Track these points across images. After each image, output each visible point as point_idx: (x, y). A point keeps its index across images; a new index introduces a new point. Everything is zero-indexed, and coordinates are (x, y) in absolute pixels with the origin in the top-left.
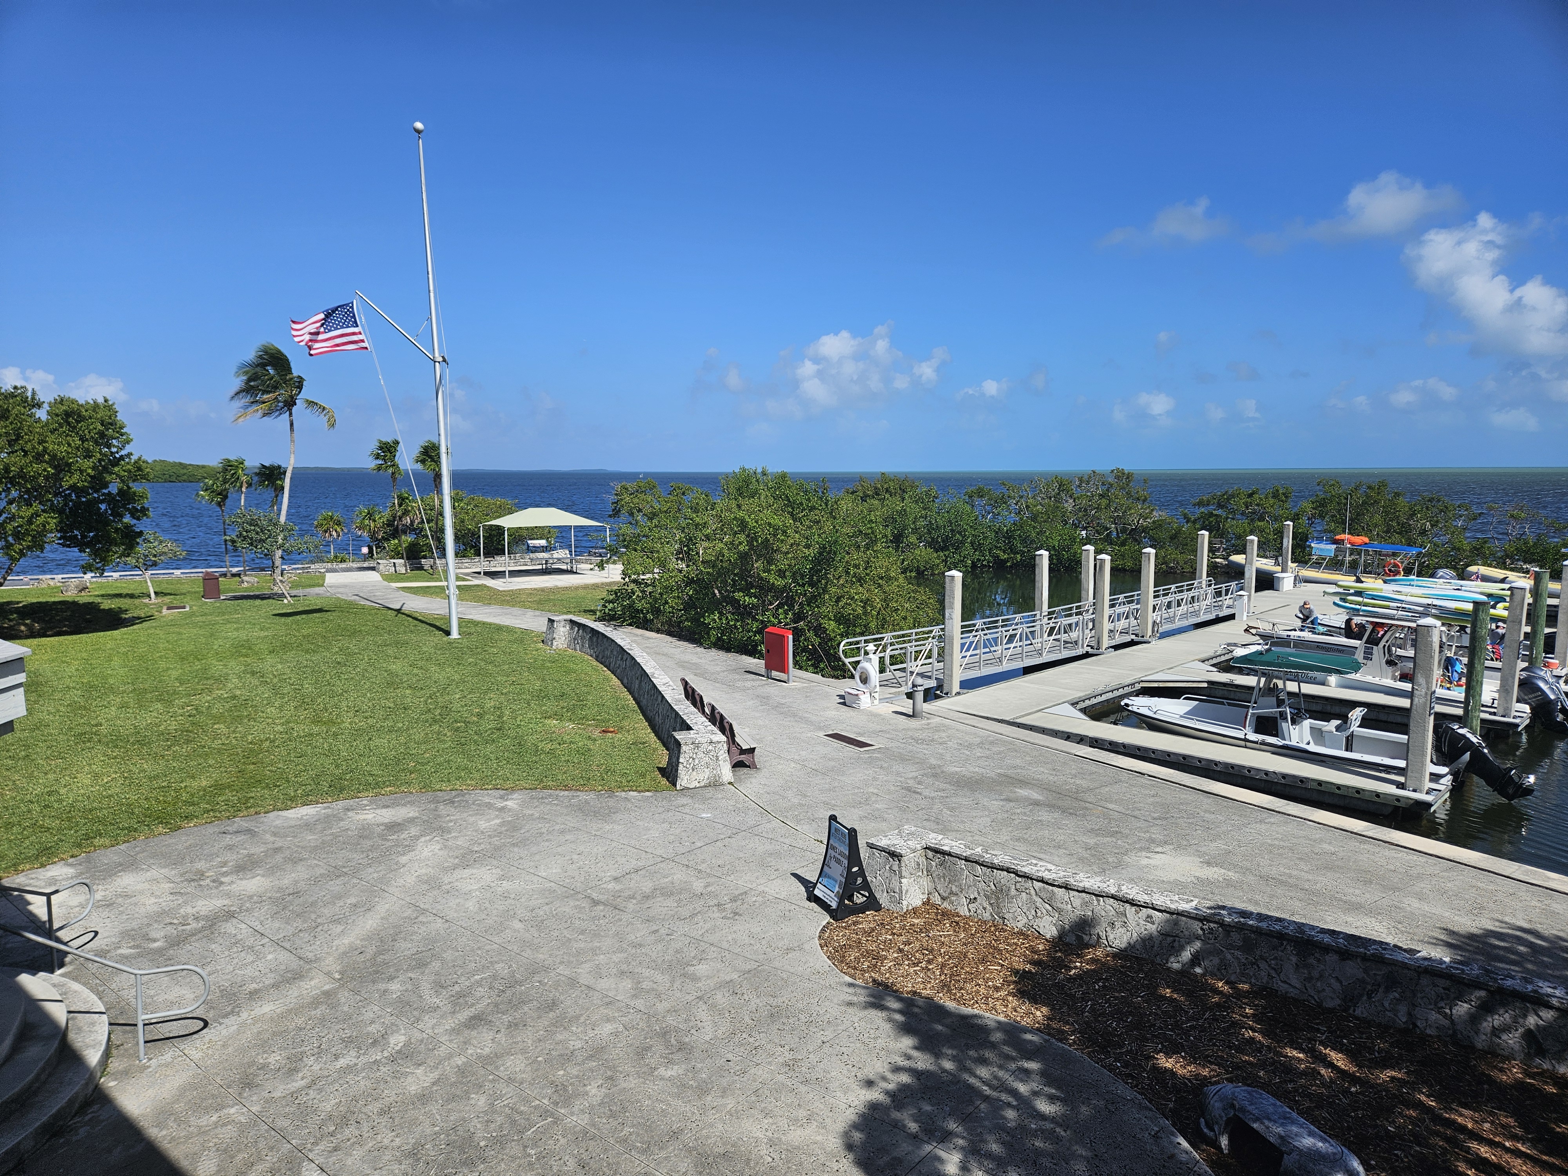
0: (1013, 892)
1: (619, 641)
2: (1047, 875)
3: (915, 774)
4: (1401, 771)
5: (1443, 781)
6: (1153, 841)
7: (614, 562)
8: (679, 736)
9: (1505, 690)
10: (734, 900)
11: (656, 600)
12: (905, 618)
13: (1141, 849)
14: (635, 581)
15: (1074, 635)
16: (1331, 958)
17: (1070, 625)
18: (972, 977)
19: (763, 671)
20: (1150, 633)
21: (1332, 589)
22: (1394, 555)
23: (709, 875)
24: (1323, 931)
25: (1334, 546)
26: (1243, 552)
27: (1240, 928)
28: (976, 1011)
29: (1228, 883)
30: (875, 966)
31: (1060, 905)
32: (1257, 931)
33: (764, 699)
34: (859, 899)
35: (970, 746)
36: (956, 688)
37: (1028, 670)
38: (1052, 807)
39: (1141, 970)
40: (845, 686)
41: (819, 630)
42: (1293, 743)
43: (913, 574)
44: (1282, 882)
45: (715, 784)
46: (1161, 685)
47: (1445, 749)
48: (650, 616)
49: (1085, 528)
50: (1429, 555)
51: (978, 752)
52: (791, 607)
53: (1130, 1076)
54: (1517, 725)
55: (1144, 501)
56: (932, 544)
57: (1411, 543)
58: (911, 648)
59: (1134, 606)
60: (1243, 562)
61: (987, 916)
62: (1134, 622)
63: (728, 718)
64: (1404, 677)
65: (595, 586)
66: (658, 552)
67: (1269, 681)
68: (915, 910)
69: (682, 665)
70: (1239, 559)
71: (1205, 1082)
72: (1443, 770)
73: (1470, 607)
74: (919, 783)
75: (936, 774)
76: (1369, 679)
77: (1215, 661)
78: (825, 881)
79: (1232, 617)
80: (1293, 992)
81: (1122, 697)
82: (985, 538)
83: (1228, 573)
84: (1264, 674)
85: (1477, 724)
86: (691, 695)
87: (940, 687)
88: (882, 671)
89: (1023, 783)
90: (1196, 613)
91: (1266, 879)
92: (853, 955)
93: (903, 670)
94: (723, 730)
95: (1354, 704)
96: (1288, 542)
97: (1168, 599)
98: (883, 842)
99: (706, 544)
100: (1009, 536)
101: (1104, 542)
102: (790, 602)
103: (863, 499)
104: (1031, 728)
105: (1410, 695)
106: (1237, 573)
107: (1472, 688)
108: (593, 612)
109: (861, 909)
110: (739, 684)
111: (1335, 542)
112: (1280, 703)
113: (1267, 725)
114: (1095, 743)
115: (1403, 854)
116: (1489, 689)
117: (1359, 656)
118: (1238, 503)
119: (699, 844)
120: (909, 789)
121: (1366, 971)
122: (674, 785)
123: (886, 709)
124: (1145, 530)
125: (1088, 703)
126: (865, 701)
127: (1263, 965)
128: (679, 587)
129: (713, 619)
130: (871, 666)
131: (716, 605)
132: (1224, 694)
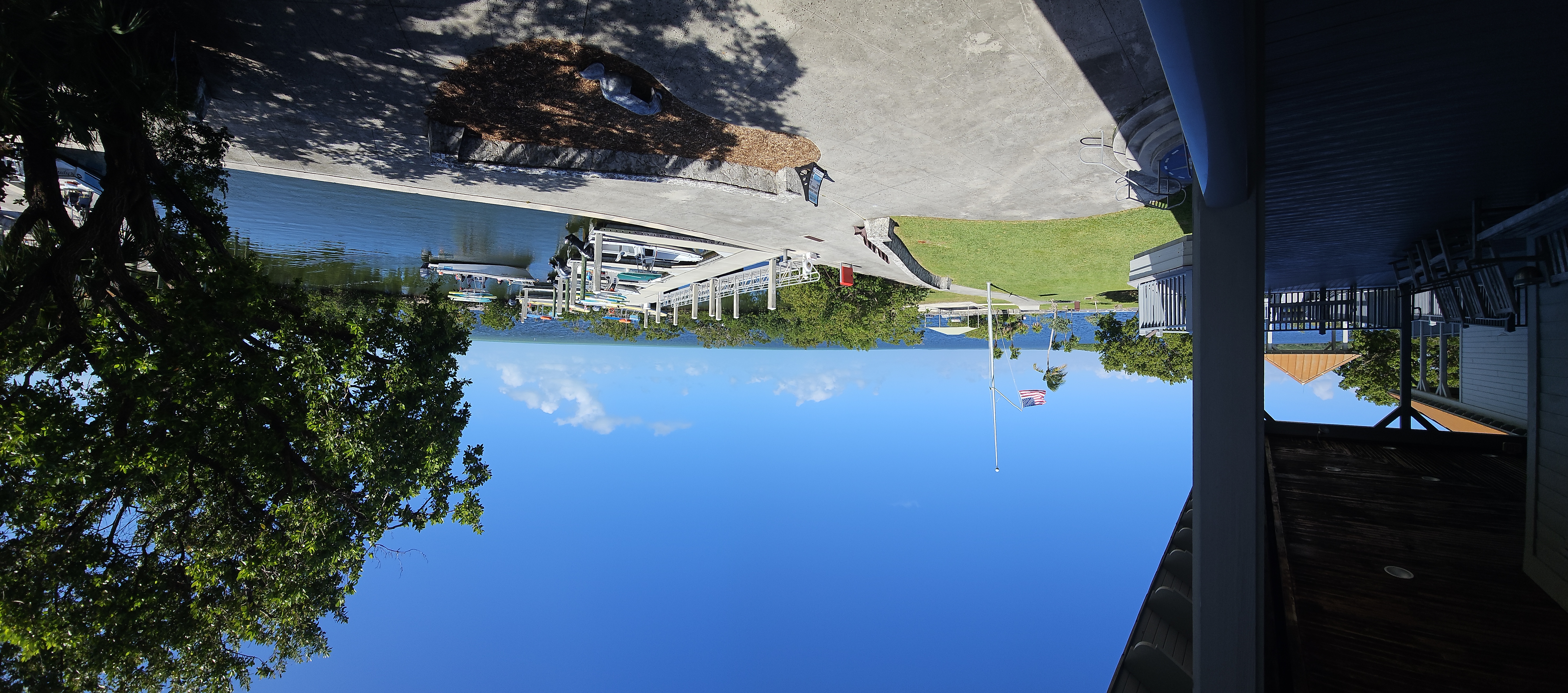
0: (740, 179)
1: (918, 279)
2: (727, 187)
3: (785, 225)
6: (687, 205)
7: (922, 312)
8: (889, 240)
10: (859, 171)
11: (903, 297)
12: (793, 290)
13: (691, 201)
14: (913, 305)
15: (723, 285)
17: (725, 289)
18: (754, 143)
19: (853, 267)
20: (693, 286)
21: (629, 303)
22: (612, 316)
23: (871, 181)
26: (662, 318)
29: (658, 192)
30: (796, 144)
31: (721, 176)
32: (645, 175)
33: (852, 256)
34: (804, 172)
35: (762, 238)
36: (771, 262)
37: (741, 270)
38: (727, 215)
39: (688, 154)
40: (817, 262)
41: (830, 285)
42: (640, 247)
43: (792, 309)
44: (638, 195)
45: (872, 220)
46: (688, 266)
48: (907, 290)
49: (722, 327)
51: (759, 236)
52: (841, 294)
55: (699, 337)
56: (784, 321)
58: (789, 278)
59: (701, 297)
60: (661, 314)
61: (749, 169)
62: (700, 291)
63: (867, 247)
64: (604, 273)
66: (904, 317)
67: (649, 269)
68: (780, 168)
69: (890, 270)
70: (663, 315)
71: (662, 114)
72: (592, 242)
73: (587, 298)
74: (783, 222)
75: (776, 226)
76: (615, 272)
77: (669, 276)
78: (819, 179)
79: (665, 293)
80: (633, 154)
81: (703, 261)
82: (762, 323)
83: (667, 310)
84: (650, 272)
85: (583, 259)
86: (885, 257)
87: (777, 262)
88: (801, 268)
89: (739, 224)
90: (677, 294)
91: (645, 195)
92: (806, 149)
93: (793, 269)
94: (869, 243)
95: (620, 263)
96: (646, 321)
97: (688, 299)
98: (794, 196)
99: (882, 320)
100: (753, 324)
101: (713, 322)
102: (843, 297)
103: (813, 340)
104: (738, 247)
105: (603, 267)
106: (663, 310)
107: (585, 271)
108: (930, 292)
109: (803, 168)
110: (864, 262)
111: (629, 321)
112: (644, 262)
113: (649, 253)
114: (712, 242)
116: (579, 271)
117: (618, 279)
118: (664, 336)
119: (877, 194)
120: (787, 219)
122: (890, 219)
123: (799, 252)
124: (698, 326)
125: (716, 258)
126: (808, 255)
127: (643, 163)
128: (893, 302)
129: (877, 289)
130: (806, 270)
131: (876, 295)
132: (665, 264)
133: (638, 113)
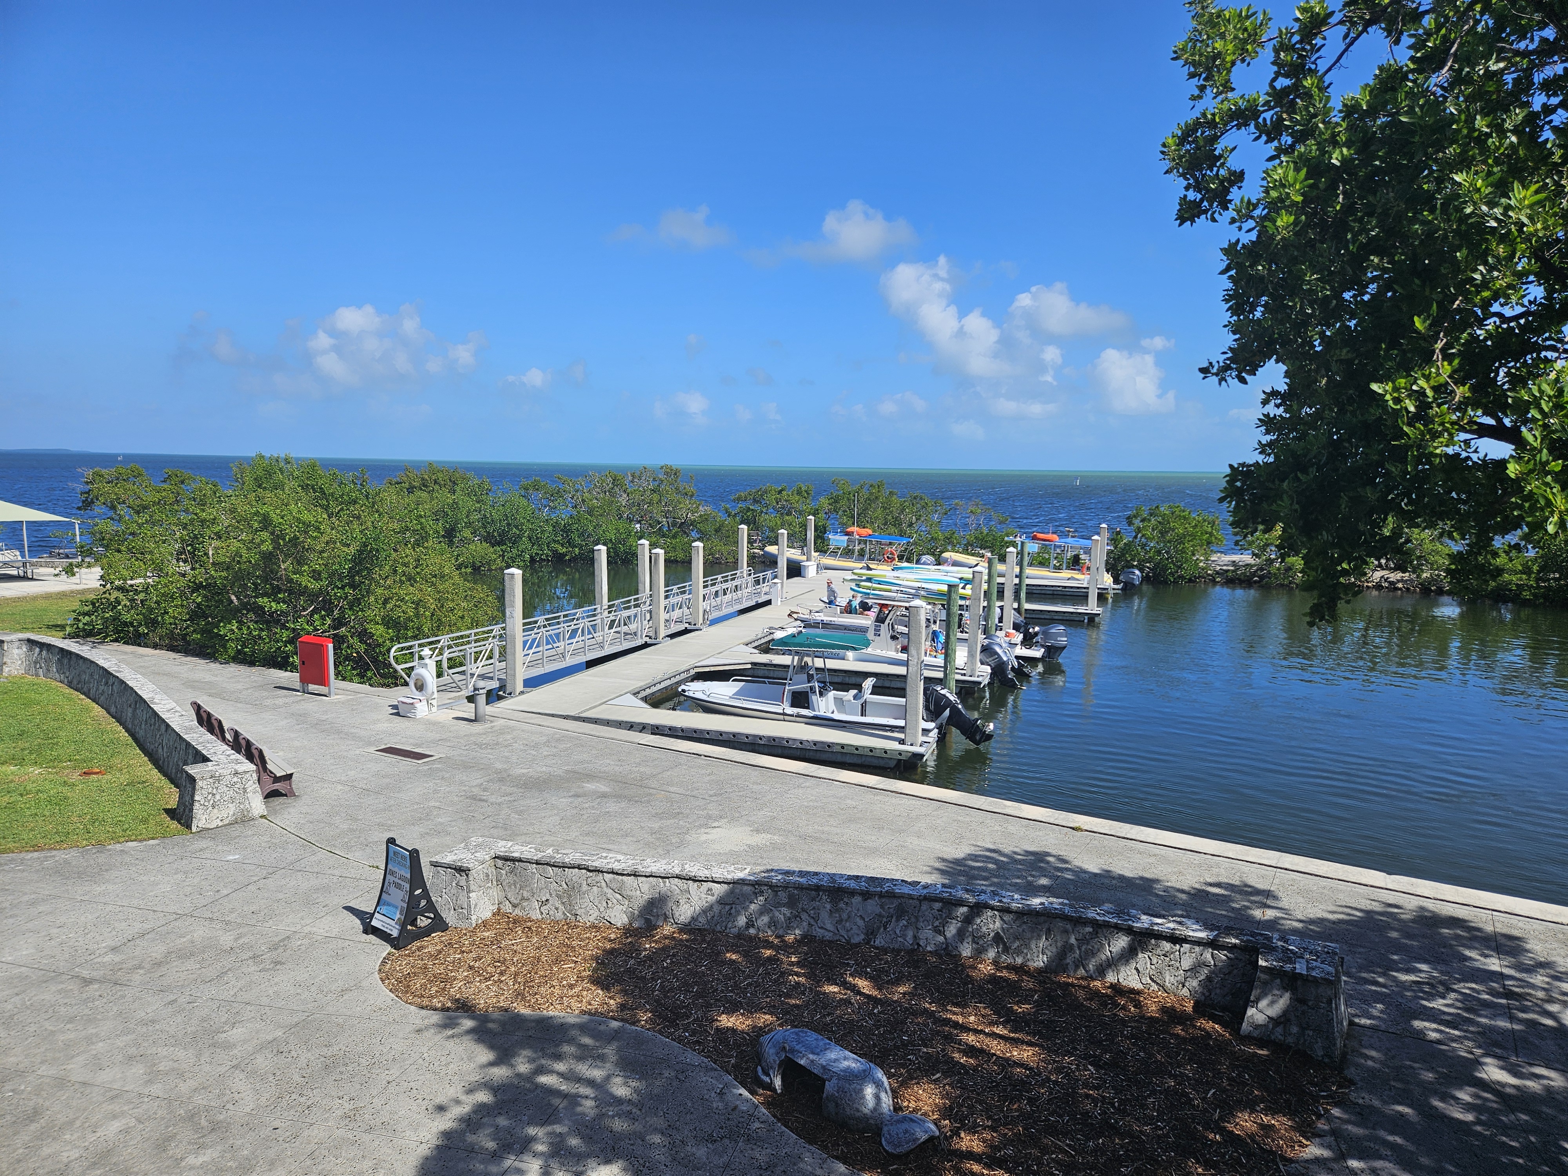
0: (585, 887)
1: (101, 662)
2: (617, 866)
3: (479, 781)
4: (902, 729)
5: (931, 734)
6: (709, 817)
7: (89, 566)
8: (193, 770)
9: (971, 655)
10: (274, 948)
11: (151, 610)
12: (462, 617)
13: (700, 826)
14: (120, 589)
15: (633, 627)
16: (857, 899)
17: (629, 617)
18: (546, 980)
19: (297, 685)
20: (701, 621)
21: (849, 576)
22: (890, 544)
23: (240, 925)
24: (850, 878)
25: (847, 537)
26: (776, 543)
27: (786, 886)
28: (551, 1013)
29: (774, 846)
30: (444, 989)
31: (629, 893)
32: (800, 887)
33: (301, 718)
34: (423, 922)
35: (536, 746)
36: (520, 687)
37: (591, 664)
38: (618, 797)
39: (704, 940)
40: (398, 695)
41: (364, 635)
42: (821, 713)
43: (469, 570)
44: (816, 838)
45: (243, 819)
46: (712, 669)
47: (932, 708)
48: (143, 629)
49: (639, 522)
50: (915, 543)
51: (545, 751)
52: (330, 612)
53: (698, 1042)
54: (980, 683)
55: (692, 496)
56: (488, 539)
57: (902, 534)
58: (471, 649)
59: (686, 596)
60: (776, 552)
61: (559, 916)
62: (686, 611)
63: (257, 743)
64: (905, 649)
65: (62, 595)
66: (151, 553)
67: (801, 660)
68: (485, 923)
69: (191, 684)
70: (772, 549)
71: (759, 1032)
72: (931, 725)
73: (945, 588)
74: (485, 790)
75: (503, 778)
76: (878, 652)
77: (756, 644)
78: (384, 909)
79: (768, 603)
80: (828, 936)
81: (679, 683)
82: (542, 532)
83: (764, 562)
84: (797, 653)
85: (953, 684)
86: (206, 720)
87: (502, 687)
88: (439, 675)
89: (590, 777)
90: (739, 601)
91: (804, 837)
92: (418, 983)
93: (463, 673)
94: (250, 757)
95: (867, 675)
96: (811, 535)
97: (714, 589)
98: (449, 859)
99: (216, 543)
100: (566, 530)
101: (658, 535)
102: (327, 606)
104: (595, 721)
105: (906, 664)
106: (771, 562)
107: (948, 655)
108: (62, 627)
109: (427, 932)
110: (268, 702)
111: (847, 534)
112: (810, 678)
113: (800, 700)
114: (657, 730)
115: (905, 800)
116: (961, 656)
118: (771, 498)
119: (225, 892)
120: (474, 798)
121: (882, 907)
122: (189, 826)
123: (446, 716)
124: (690, 524)
125: (648, 691)
126: (422, 710)
127: (804, 916)
128: (182, 594)
129: (230, 629)
130: (427, 672)
131: (233, 613)
132: (767, 674)
133: (810, 1032)
